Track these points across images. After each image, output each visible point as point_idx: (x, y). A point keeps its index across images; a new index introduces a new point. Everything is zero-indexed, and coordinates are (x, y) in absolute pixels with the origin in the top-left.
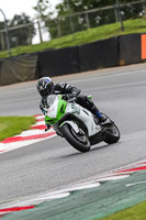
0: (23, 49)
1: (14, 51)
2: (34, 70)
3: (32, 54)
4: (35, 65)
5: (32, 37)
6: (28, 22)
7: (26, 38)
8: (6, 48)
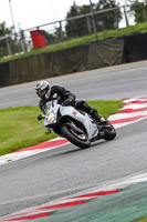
0: (110, 33)
1: (101, 35)
2: (121, 54)
3: (119, 38)
4: (122, 49)
5: (118, 21)
6: (114, 6)
7: (112, 22)
8: (93, 32)
